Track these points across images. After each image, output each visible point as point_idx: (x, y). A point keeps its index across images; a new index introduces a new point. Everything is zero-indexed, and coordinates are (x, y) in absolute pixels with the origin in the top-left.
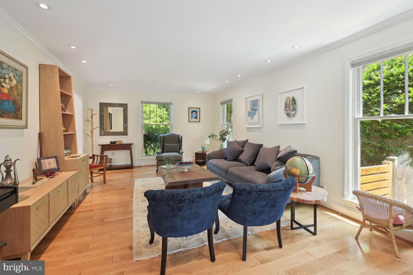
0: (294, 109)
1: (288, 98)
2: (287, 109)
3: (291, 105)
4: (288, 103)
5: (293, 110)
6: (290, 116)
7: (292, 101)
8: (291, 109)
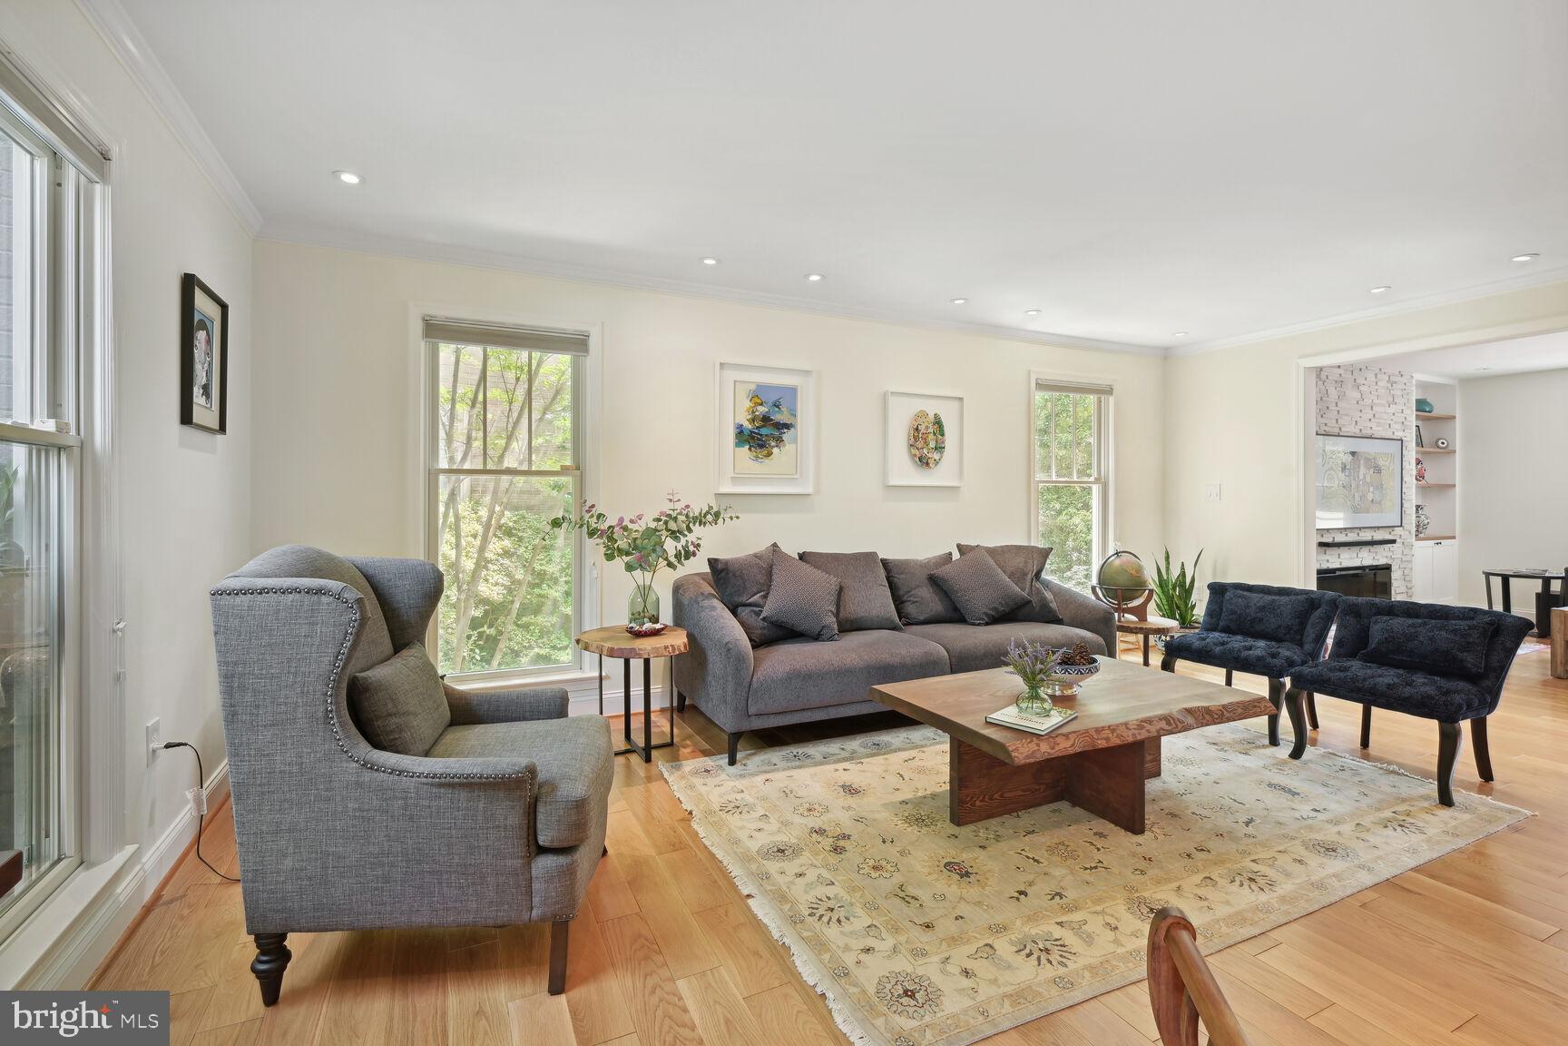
0: (940, 448)
1: (922, 414)
2: (920, 444)
3: (931, 436)
4: (922, 428)
5: (936, 449)
6: (927, 464)
7: (934, 424)
8: (932, 445)
